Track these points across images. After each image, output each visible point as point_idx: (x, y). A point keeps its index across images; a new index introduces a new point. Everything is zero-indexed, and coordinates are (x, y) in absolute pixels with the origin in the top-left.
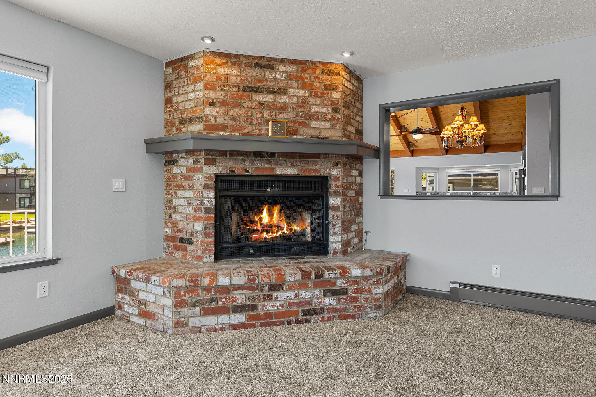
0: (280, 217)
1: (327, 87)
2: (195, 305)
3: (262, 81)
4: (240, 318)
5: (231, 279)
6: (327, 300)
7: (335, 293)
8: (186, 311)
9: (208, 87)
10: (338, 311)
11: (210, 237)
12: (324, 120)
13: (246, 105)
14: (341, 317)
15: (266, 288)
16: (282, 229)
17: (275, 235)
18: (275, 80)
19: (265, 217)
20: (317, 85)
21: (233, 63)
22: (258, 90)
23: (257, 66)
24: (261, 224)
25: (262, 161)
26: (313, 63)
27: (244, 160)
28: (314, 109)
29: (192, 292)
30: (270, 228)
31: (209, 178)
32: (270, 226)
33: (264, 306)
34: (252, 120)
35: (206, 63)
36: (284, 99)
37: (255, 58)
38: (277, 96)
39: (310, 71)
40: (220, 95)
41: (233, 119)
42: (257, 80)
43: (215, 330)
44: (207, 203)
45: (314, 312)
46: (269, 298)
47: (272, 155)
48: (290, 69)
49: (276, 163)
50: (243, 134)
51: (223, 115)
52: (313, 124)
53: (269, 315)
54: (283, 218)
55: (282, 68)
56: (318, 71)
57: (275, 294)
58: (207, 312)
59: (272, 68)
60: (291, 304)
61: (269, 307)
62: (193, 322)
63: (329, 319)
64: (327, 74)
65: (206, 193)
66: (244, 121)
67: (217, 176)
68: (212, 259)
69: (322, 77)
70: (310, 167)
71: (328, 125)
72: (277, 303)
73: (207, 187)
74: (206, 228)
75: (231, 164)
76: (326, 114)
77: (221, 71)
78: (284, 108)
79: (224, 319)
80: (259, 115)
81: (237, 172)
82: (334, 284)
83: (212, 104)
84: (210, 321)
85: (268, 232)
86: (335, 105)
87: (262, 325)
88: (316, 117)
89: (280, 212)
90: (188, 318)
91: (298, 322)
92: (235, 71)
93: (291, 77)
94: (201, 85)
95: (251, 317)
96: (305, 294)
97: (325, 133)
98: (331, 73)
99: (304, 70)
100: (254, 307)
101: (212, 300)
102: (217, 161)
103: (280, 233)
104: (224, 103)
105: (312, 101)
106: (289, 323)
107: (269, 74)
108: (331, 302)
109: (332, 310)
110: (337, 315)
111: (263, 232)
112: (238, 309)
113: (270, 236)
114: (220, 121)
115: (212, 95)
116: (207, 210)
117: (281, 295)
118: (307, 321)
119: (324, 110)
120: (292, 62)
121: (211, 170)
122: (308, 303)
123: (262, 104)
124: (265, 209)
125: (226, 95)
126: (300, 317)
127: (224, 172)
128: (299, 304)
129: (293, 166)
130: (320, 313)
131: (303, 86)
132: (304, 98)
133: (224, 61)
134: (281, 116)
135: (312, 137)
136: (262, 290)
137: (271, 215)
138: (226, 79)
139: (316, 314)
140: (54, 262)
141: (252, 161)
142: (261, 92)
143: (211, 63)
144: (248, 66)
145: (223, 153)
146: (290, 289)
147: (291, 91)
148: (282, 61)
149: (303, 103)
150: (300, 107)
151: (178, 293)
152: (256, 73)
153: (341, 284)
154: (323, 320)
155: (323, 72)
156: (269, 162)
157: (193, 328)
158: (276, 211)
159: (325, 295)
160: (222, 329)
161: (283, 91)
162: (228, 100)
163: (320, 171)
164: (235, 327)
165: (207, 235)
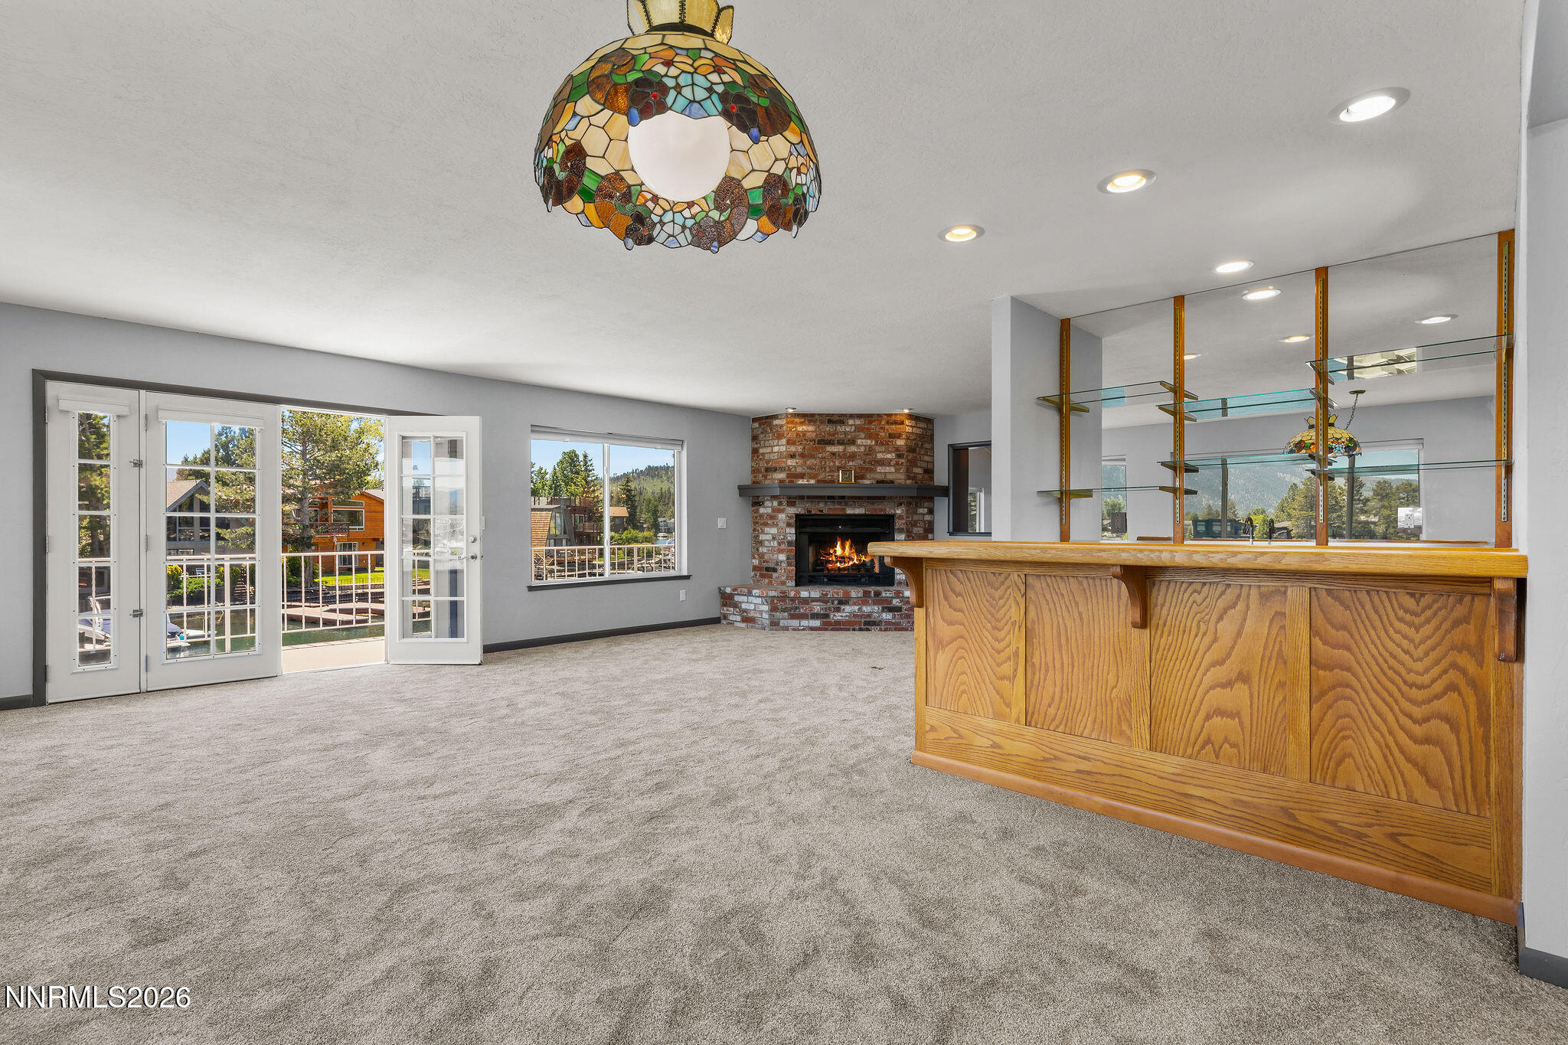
0: (851, 550)
1: (891, 436)
2: (784, 610)
3: (834, 435)
4: (817, 623)
5: (810, 593)
6: (884, 615)
7: (891, 609)
8: (778, 614)
9: (789, 442)
10: (894, 624)
11: (791, 566)
12: (889, 465)
13: (820, 455)
14: (896, 630)
15: (836, 602)
16: (853, 560)
17: (847, 565)
18: (845, 433)
19: (839, 551)
20: (883, 434)
21: (810, 421)
22: (831, 443)
23: (830, 422)
24: (836, 556)
25: (834, 502)
26: (879, 415)
27: (818, 502)
28: (880, 456)
29: (783, 601)
30: (842, 559)
31: (791, 518)
32: (843, 558)
33: (834, 615)
34: (825, 468)
35: (788, 423)
36: (853, 449)
37: (828, 415)
38: (847, 446)
39: (876, 423)
40: (800, 448)
41: (809, 468)
42: (829, 434)
43: (799, 630)
44: (789, 538)
45: (874, 623)
46: (838, 610)
47: (843, 497)
48: (858, 422)
49: (846, 505)
50: (818, 481)
51: (801, 466)
52: (879, 469)
53: (838, 623)
54: (853, 550)
55: (851, 422)
56: (883, 423)
57: (842, 607)
58: (793, 617)
59: (842, 422)
60: (855, 616)
61: (838, 616)
62: (783, 623)
63: (886, 630)
64: (892, 424)
65: (788, 530)
66: (819, 469)
67: (797, 516)
68: (793, 584)
69: (887, 427)
70: (876, 506)
71: (893, 470)
72: (844, 614)
73: (789, 525)
74: (788, 558)
75: (808, 505)
76: (891, 460)
77: (800, 429)
78: (853, 456)
79: (805, 623)
80: (832, 464)
81: (813, 512)
82: (891, 602)
83: (792, 456)
84: (795, 623)
85: (841, 562)
86: (899, 451)
87: (832, 630)
88: (882, 463)
89: (851, 546)
90: (779, 619)
91: (861, 630)
92: (811, 428)
93: (859, 429)
94: (784, 441)
95: (824, 623)
96: (866, 609)
97: (890, 477)
98: (895, 423)
99: (870, 423)
100: (827, 616)
101: (796, 608)
102: (797, 503)
103: (851, 563)
104: (802, 455)
105: (877, 448)
106: (854, 630)
107: (840, 428)
108: (887, 616)
109: (888, 623)
110: (893, 627)
111: (836, 562)
112: (815, 616)
113: (842, 566)
114: (799, 470)
115: (793, 449)
116: (789, 543)
117: (848, 608)
118: (868, 630)
119: (889, 456)
120: (860, 416)
121: (792, 511)
122: (869, 616)
123: (833, 454)
124: (839, 543)
125: (804, 448)
126: (862, 627)
127: (803, 512)
128: (861, 616)
129: (861, 506)
130: (878, 625)
131: (869, 437)
132: (870, 447)
133: (803, 420)
134: (851, 463)
135: (878, 482)
136: (833, 603)
137: (843, 548)
138: (804, 435)
139: (875, 625)
140: (687, 577)
141: (826, 503)
142: (833, 444)
143: (792, 422)
144: (822, 422)
145: (802, 498)
146: (855, 604)
147: (859, 442)
148: (852, 416)
149: (870, 450)
150: (867, 454)
151: (772, 601)
152: (829, 428)
153: (896, 602)
154: (881, 630)
155: (888, 423)
156: (840, 504)
157: (783, 627)
158: (848, 544)
159: (883, 611)
160: (803, 630)
161: (853, 442)
162: (806, 453)
163: (885, 510)
164: (812, 629)
165: (789, 564)
